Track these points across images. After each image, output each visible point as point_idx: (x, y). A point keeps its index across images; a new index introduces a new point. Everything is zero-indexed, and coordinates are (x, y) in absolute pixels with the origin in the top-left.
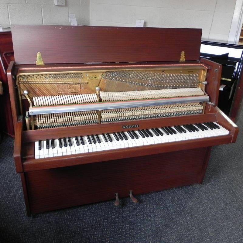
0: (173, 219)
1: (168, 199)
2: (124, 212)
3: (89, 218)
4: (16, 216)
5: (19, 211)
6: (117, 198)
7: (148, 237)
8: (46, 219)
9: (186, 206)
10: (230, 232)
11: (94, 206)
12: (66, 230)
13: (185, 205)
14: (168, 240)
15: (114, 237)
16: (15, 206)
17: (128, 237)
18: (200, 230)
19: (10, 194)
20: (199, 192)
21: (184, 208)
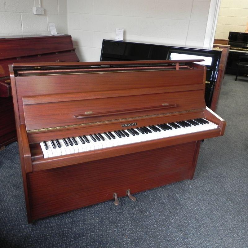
0: (171, 213)
1: (164, 196)
2: (123, 211)
3: (90, 220)
4: (14, 225)
5: (16, 220)
6: (116, 197)
7: (151, 231)
8: (46, 224)
9: (181, 201)
10: (224, 219)
11: (93, 208)
12: (69, 233)
13: (180, 199)
14: (170, 232)
15: (118, 235)
16: (11, 215)
17: (132, 233)
18: (197, 220)
19: (3, 204)
20: (191, 187)
21: (179, 202)
